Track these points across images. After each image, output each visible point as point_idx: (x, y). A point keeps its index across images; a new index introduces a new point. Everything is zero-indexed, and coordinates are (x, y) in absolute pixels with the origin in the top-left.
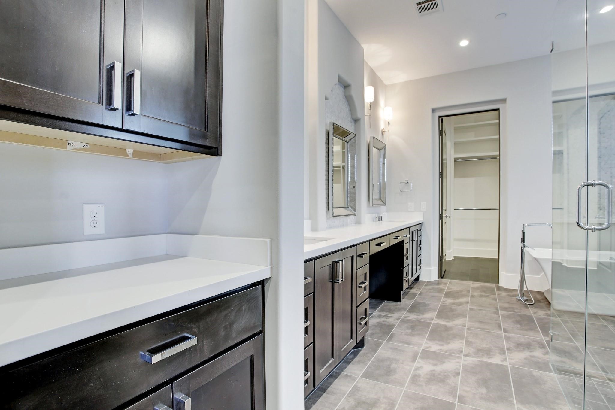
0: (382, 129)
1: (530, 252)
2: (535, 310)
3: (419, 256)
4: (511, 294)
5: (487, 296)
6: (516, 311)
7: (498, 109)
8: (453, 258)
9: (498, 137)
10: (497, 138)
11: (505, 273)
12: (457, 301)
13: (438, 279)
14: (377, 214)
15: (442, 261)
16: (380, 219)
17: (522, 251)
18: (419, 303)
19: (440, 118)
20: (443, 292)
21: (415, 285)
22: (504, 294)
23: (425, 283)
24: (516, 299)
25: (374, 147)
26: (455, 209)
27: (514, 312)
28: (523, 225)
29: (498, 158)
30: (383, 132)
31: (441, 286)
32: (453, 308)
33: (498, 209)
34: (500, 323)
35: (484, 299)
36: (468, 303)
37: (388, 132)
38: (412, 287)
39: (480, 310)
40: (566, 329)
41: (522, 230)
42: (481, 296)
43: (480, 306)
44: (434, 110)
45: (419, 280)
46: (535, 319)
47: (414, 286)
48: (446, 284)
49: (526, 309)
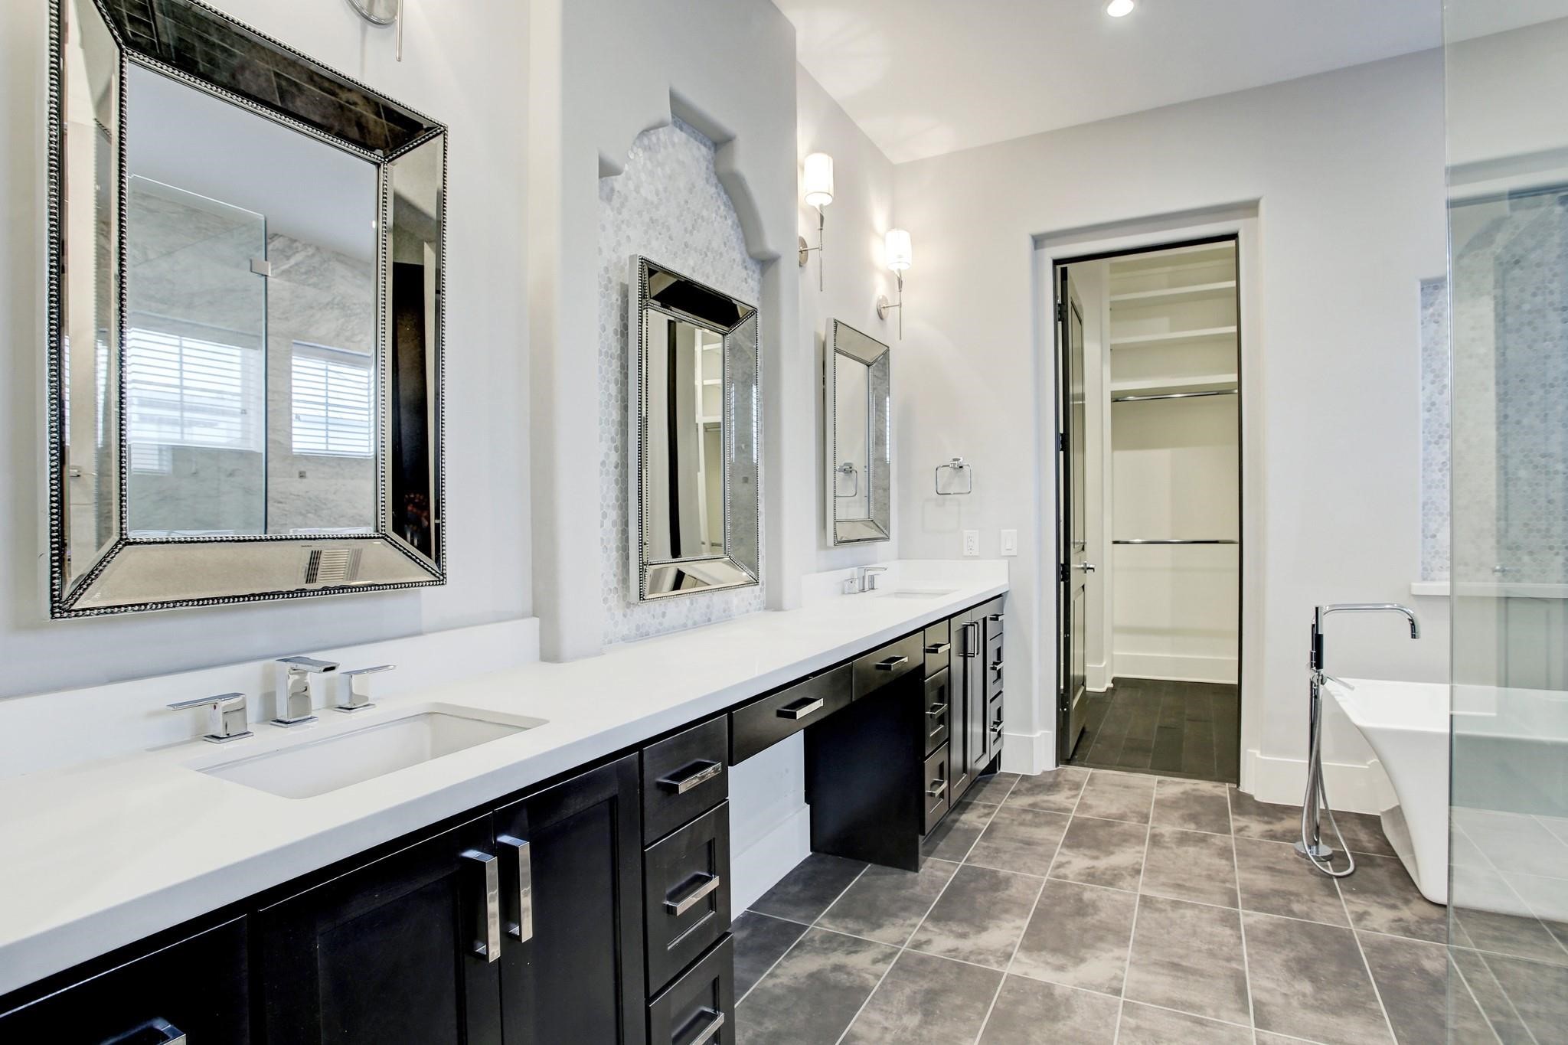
0: (879, 301)
1: (1338, 698)
2: (1360, 904)
3: (991, 701)
4: (1278, 827)
5: (1203, 840)
6: (1296, 907)
7: (1234, 236)
8: (1112, 685)
9: (1234, 329)
10: (1232, 333)
11: (1258, 753)
12: (1103, 863)
13: (1054, 768)
14: (856, 568)
15: (1068, 709)
16: (868, 585)
17: (1314, 696)
18: (981, 874)
19: (1059, 267)
20: (1064, 823)
21: (980, 791)
22: (1256, 827)
23: (1013, 783)
24: (1293, 851)
25: (837, 351)
26: (1115, 542)
27: (1291, 913)
28: (1317, 609)
29: (1236, 391)
30: (883, 310)
31: (1060, 798)
32: (1087, 896)
33: (1238, 540)
34: (1244, 972)
35: (1192, 850)
36: (1138, 872)
37: (898, 308)
38: (970, 803)
39: (1176, 904)
40: (1476, 1002)
41: (1313, 626)
42: (1184, 839)
43: (1179, 886)
44: (1038, 241)
45: (996, 772)
46: (1361, 949)
47: (974, 799)
48: (1077, 786)
49: (1330, 900)
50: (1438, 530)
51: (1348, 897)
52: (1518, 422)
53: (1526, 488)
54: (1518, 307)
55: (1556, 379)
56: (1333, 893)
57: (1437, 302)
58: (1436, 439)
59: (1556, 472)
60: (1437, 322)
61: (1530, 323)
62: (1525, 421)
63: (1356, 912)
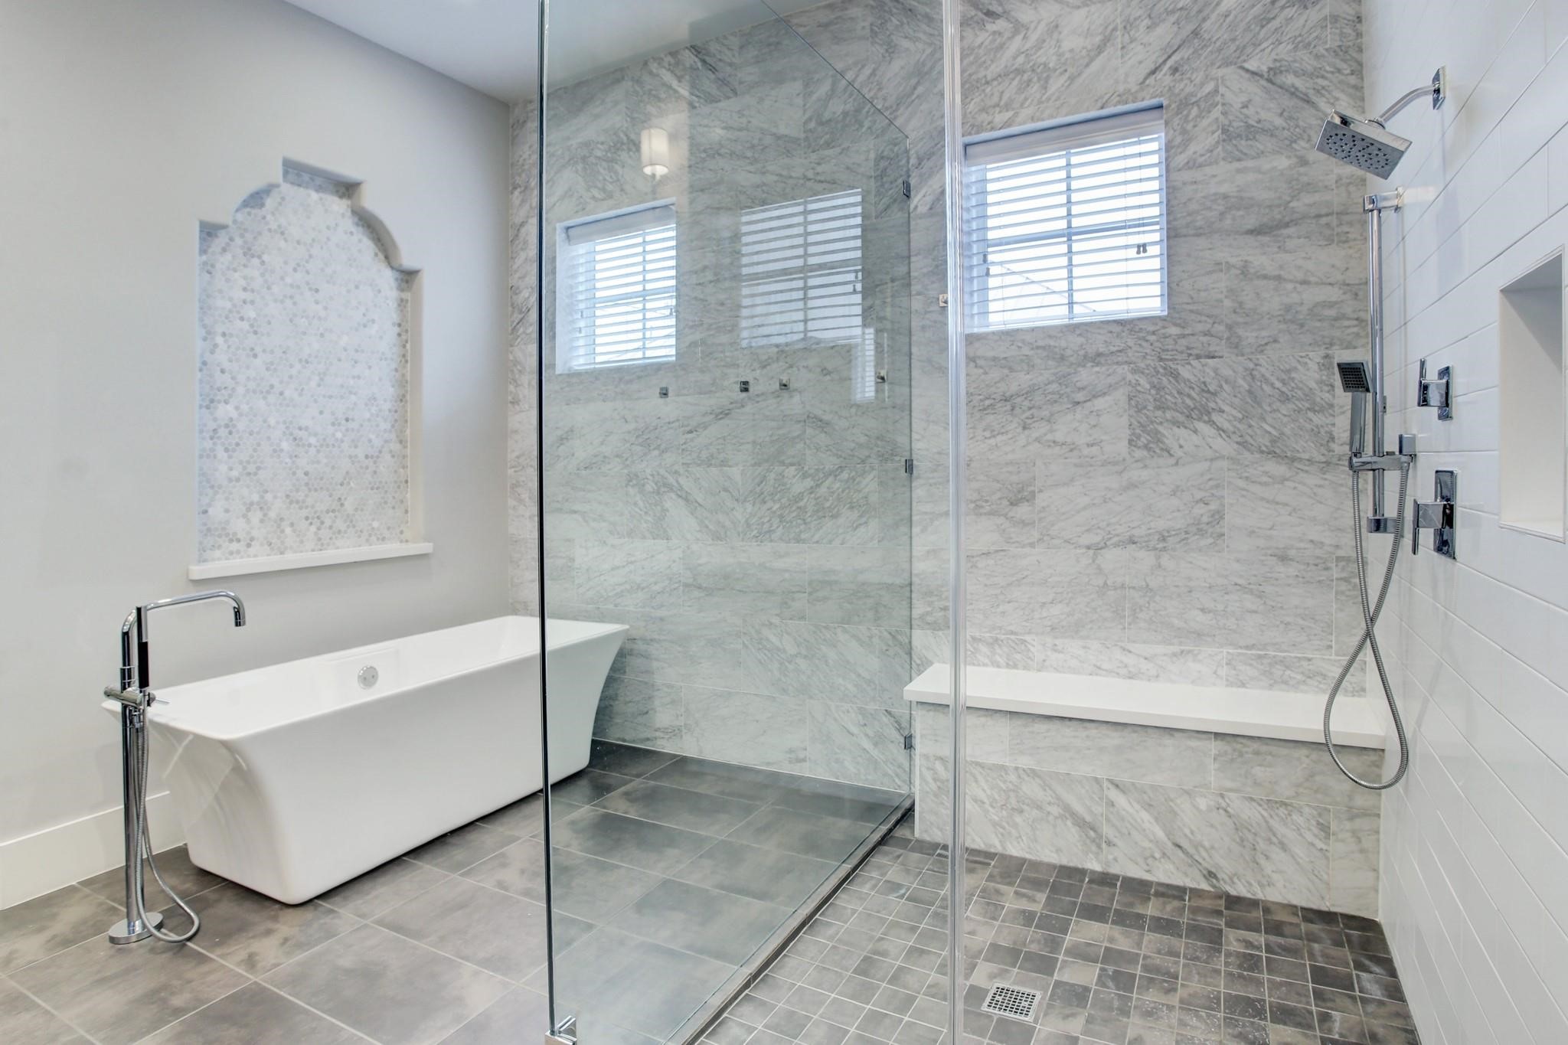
2: (238, 951)
4: (60, 927)
22: (28, 945)
27: (180, 1011)
46: (282, 993)
49: (205, 968)
50: (209, 505)
51: (219, 951)
52: (281, 394)
53: (288, 460)
54: (282, 278)
55: (310, 355)
56: (202, 959)
57: (210, 250)
58: (208, 403)
59: (310, 445)
60: (209, 272)
61: (291, 297)
62: (287, 393)
63: (242, 961)
